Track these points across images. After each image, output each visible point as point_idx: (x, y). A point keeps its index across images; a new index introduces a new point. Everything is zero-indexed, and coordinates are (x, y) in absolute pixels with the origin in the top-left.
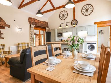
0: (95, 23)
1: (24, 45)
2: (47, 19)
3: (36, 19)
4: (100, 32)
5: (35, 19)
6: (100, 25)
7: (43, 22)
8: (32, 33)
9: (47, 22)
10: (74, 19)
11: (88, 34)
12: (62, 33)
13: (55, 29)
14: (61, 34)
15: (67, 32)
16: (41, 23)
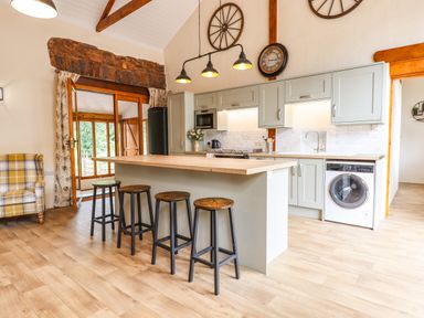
0: (379, 57)
1: (16, 165)
2: (161, 51)
3: (94, 49)
4: (415, 112)
5: (85, 49)
6: (406, 67)
7: (132, 60)
8: (65, 111)
9: (161, 63)
10: (272, 43)
11: (333, 115)
12: (216, 110)
13: (183, 93)
14: (211, 116)
15: (234, 106)
16: (125, 67)
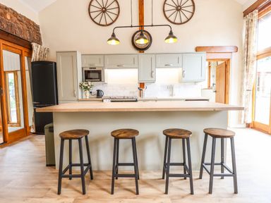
0: (198, 49)
9: (37, 23)
13: (76, 52)
14: (99, 72)
15: (119, 66)
16: (9, 17)
